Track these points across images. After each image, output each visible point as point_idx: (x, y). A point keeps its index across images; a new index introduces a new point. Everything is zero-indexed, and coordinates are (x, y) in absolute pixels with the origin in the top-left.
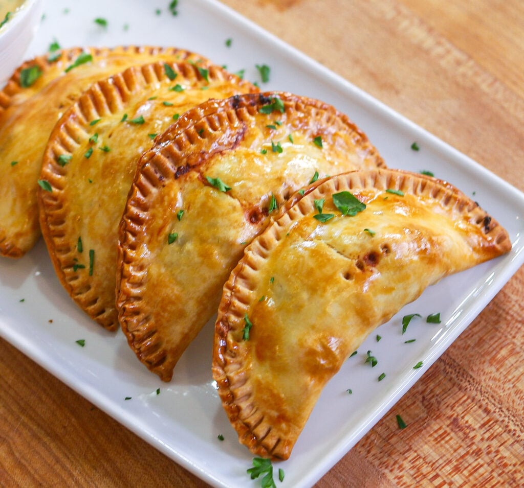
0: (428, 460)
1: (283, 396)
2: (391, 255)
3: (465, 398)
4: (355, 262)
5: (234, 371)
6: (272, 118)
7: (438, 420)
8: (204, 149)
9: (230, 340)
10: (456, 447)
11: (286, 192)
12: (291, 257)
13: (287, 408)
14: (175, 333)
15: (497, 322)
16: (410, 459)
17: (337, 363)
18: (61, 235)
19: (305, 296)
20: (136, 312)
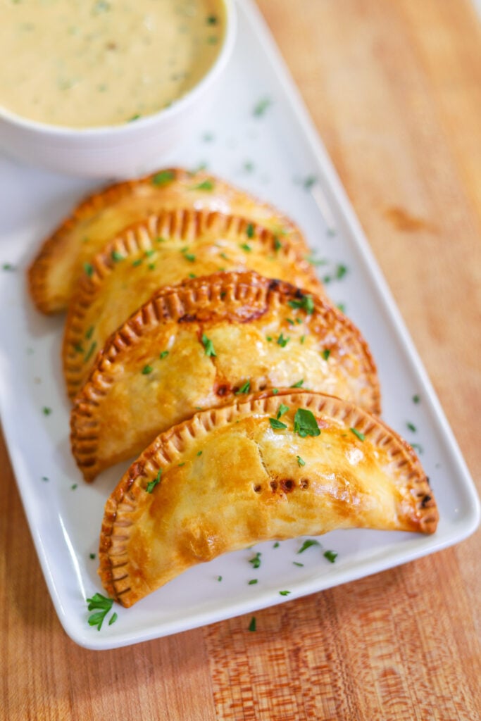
0: (252, 671)
1: (149, 556)
3: (319, 635)
4: (271, 480)
5: (123, 512)
6: (297, 314)
7: (284, 642)
8: (216, 310)
9: (137, 483)
10: (282, 673)
11: (263, 384)
12: (224, 444)
14: (109, 448)
15: (390, 584)
16: (239, 660)
19: (212, 484)
20: (89, 414)
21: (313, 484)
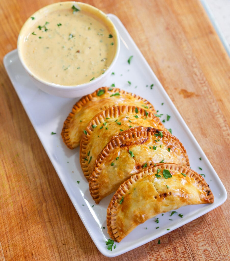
0: (161, 257)
1: (124, 224)
2: (171, 196)
3: (181, 242)
4: (159, 194)
5: (113, 212)
6: (158, 138)
7: (170, 246)
8: (132, 141)
9: (116, 202)
10: (171, 256)
11: (151, 163)
12: (142, 185)
13: (124, 228)
14: (103, 192)
15: (201, 222)
16: (156, 254)
17: (143, 221)
18: (85, 148)
19: (141, 198)
20: (95, 182)
21: (173, 193)
